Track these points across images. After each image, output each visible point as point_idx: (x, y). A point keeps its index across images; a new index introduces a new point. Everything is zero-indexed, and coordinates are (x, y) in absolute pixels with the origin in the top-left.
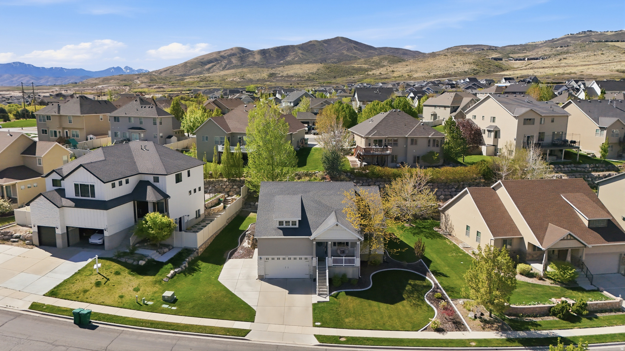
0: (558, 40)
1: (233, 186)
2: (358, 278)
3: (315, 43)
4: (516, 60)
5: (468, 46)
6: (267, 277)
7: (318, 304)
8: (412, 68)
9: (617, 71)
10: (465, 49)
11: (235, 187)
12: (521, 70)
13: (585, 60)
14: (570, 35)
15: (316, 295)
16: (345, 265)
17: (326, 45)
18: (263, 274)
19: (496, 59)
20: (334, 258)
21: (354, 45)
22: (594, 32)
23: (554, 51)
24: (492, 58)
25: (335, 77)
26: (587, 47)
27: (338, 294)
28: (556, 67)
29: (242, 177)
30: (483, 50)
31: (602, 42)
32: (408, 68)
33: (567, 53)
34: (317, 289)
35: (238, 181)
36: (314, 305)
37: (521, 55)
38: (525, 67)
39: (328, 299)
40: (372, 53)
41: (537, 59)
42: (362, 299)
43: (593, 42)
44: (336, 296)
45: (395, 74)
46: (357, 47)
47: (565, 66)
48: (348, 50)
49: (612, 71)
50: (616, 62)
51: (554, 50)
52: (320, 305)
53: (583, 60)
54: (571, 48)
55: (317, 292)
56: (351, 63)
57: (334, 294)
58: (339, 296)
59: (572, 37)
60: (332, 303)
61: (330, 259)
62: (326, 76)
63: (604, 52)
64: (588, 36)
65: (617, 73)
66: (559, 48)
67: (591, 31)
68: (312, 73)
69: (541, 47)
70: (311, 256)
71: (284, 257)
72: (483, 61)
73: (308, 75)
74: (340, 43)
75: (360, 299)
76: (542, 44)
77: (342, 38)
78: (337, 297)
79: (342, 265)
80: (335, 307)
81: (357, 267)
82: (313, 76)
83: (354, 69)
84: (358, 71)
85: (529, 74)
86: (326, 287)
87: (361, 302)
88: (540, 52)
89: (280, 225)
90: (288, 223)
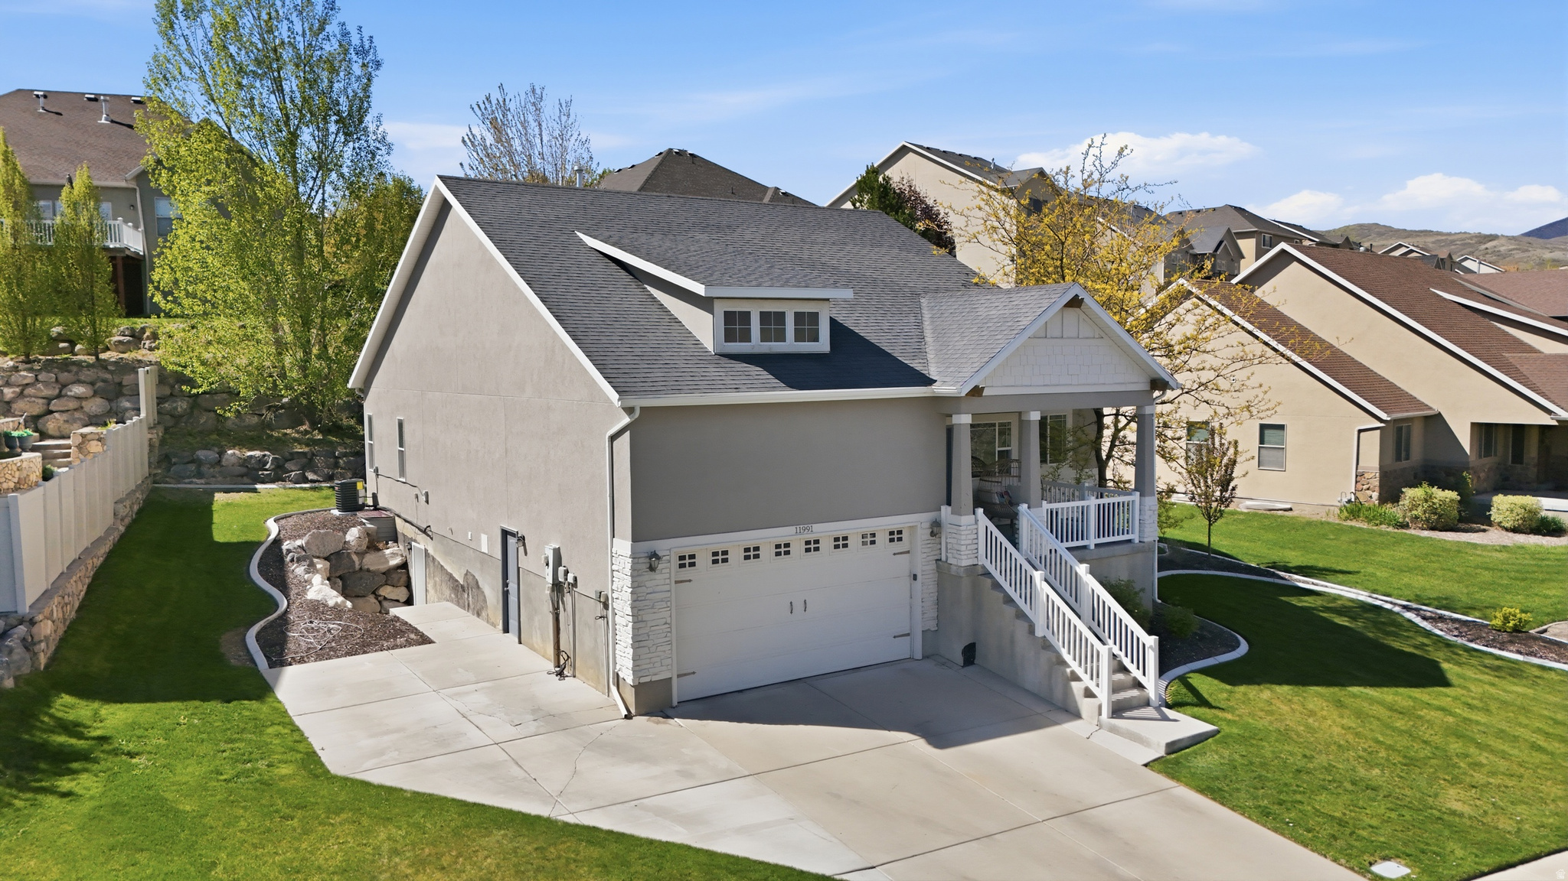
1: (64, 386)
7: (1185, 760)
11: (78, 390)
16: (1098, 541)
18: (666, 670)
20: (1050, 506)
27: (1191, 689)
29: (107, 349)
35: (89, 366)
44: (1201, 700)
52: (1206, 764)
58: (1207, 696)
61: (1035, 513)
70: (927, 517)
78: (1216, 704)
79: (1085, 542)
81: (1147, 548)
89: (729, 336)
90: (773, 323)
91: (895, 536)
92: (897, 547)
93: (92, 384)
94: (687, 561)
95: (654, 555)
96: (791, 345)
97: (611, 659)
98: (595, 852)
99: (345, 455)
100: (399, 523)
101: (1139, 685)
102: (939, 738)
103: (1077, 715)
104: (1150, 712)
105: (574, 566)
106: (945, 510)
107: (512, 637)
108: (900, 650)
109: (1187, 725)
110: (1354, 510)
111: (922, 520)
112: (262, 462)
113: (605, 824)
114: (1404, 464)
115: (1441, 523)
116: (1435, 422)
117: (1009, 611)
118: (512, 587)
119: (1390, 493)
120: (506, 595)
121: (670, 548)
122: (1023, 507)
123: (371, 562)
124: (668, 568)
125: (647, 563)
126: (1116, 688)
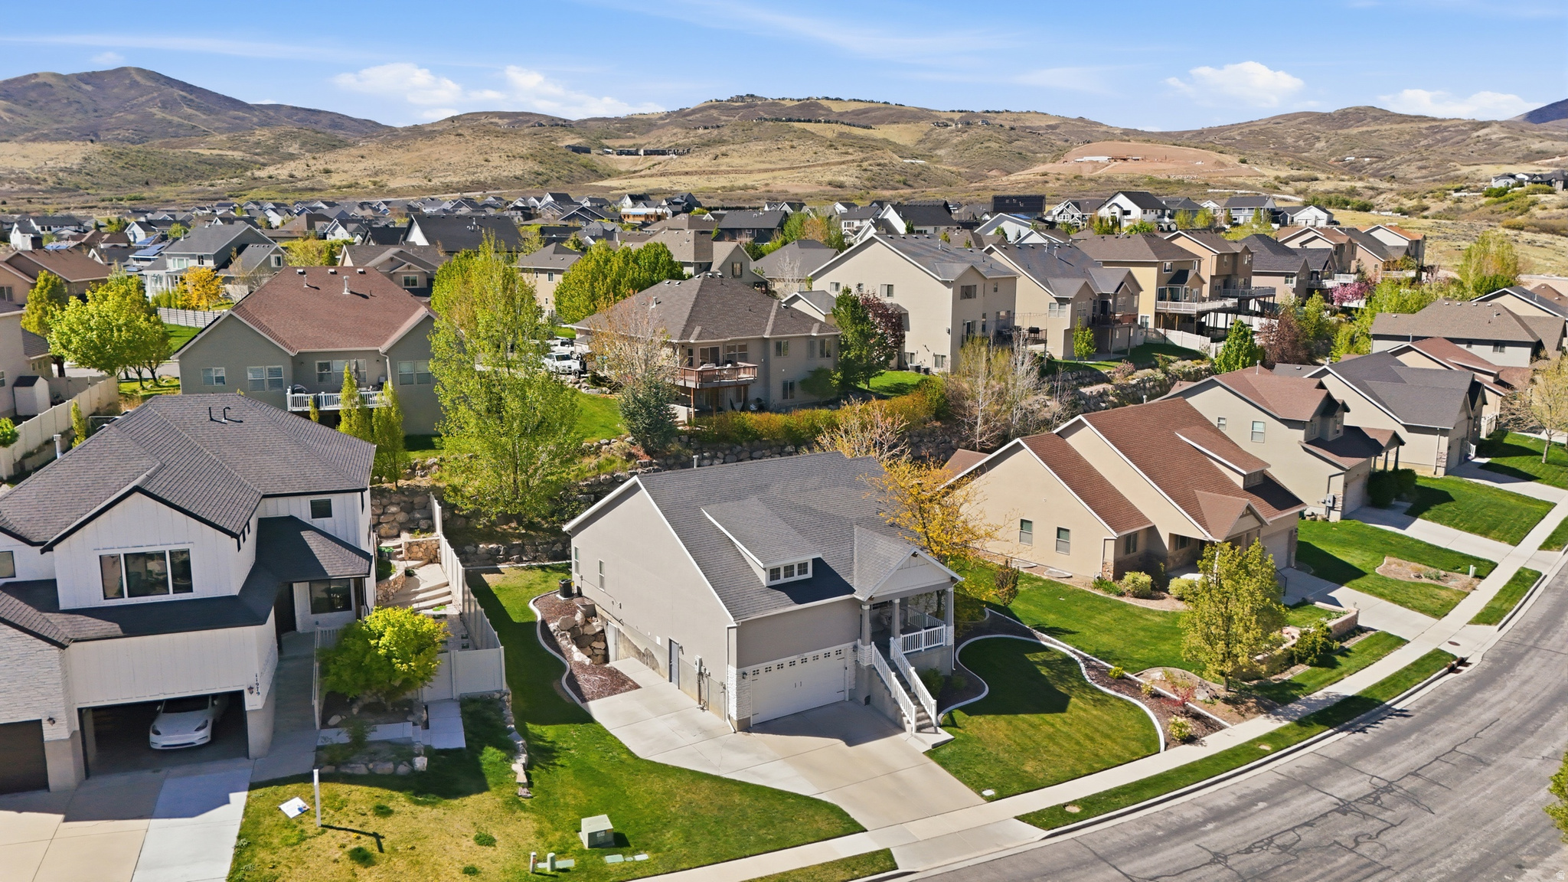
0: (694, 111)
3: (52, 81)
4: (621, 153)
5: (502, 115)
7: (938, 751)
8: (377, 163)
9: (830, 184)
10: (493, 120)
12: (641, 176)
13: (763, 159)
14: (714, 103)
17: (89, 88)
18: (747, 714)
19: (576, 149)
21: (181, 93)
22: (761, 99)
23: (693, 138)
24: (568, 147)
25: (147, 183)
26: (756, 129)
28: (712, 173)
30: (541, 125)
31: (781, 120)
32: (367, 164)
33: (721, 142)
35: (395, 492)
36: (931, 754)
37: (626, 143)
38: (648, 172)
40: (243, 119)
41: (663, 153)
43: (766, 120)
44: (953, 723)
45: (335, 180)
46: (191, 100)
47: (729, 172)
48: (164, 106)
49: (820, 183)
50: (821, 165)
51: (692, 133)
53: (758, 159)
54: (726, 132)
56: (190, 145)
59: (718, 105)
60: (963, 741)
62: (118, 180)
63: (794, 143)
64: (749, 106)
65: (829, 188)
66: (701, 131)
67: (752, 96)
68: (69, 171)
69: (663, 126)
72: (551, 152)
73: (53, 173)
74: (134, 84)
76: (661, 118)
77: (140, 71)
78: (958, 725)
80: (978, 747)
82: (75, 179)
83: (202, 161)
84: (217, 166)
85: (663, 187)
88: (667, 138)
89: (772, 578)
90: (789, 569)
91: (838, 652)
92: (839, 656)
93: (398, 504)
94: (756, 672)
95: (745, 674)
96: (796, 577)
97: (726, 708)
98: (737, 788)
99: (541, 544)
100: (597, 608)
101: (929, 718)
102: (850, 743)
103: (904, 730)
104: (932, 729)
105: (708, 668)
106: (859, 641)
107: (674, 685)
108: (839, 697)
109: (944, 735)
110: (1100, 583)
111: (850, 645)
112: (498, 551)
113: (738, 778)
114: (1132, 554)
115: (1140, 594)
116: (1152, 531)
117: (882, 685)
118: (675, 663)
119: (1119, 575)
120: (671, 666)
121: (749, 669)
122: (892, 639)
123: (588, 630)
124: (750, 677)
125: (742, 676)
126: (918, 720)
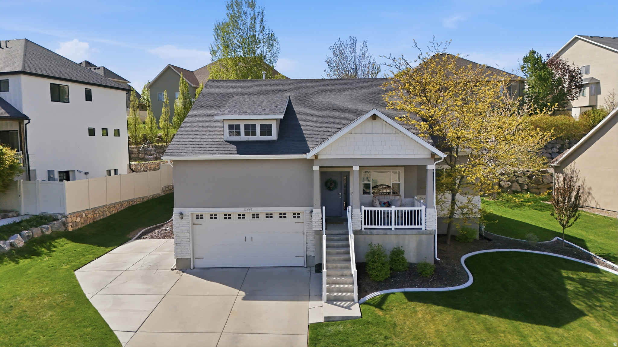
2: (432, 263)
6: (200, 264)
7: (326, 325)
15: (323, 303)
16: (397, 227)
18: (188, 255)
20: (367, 209)
27: (384, 298)
34: (325, 286)
36: (314, 328)
39: (355, 311)
42: (461, 313)
44: (380, 304)
52: (331, 329)
55: (325, 294)
57: (373, 299)
58: (387, 303)
60: (369, 322)
61: (357, 211)
70: (309, 209)
71: (241, 210)
75: (453, 311)
78: (384, 307)
79: (389, 227)
80: (381, 334)
81: (430, 233)
86: (349, 280)
87: (459, 320)
89: (231, 134)
90: (250, 130)
91: (296, 215)
92: (297, 220)
94: (200, 217)
95: (181, 213)
96: (258, 137)
109: (353, 311)
121: (189, 211)
122: (349, 208)
124: (188, 219)
125: (179, 216)
